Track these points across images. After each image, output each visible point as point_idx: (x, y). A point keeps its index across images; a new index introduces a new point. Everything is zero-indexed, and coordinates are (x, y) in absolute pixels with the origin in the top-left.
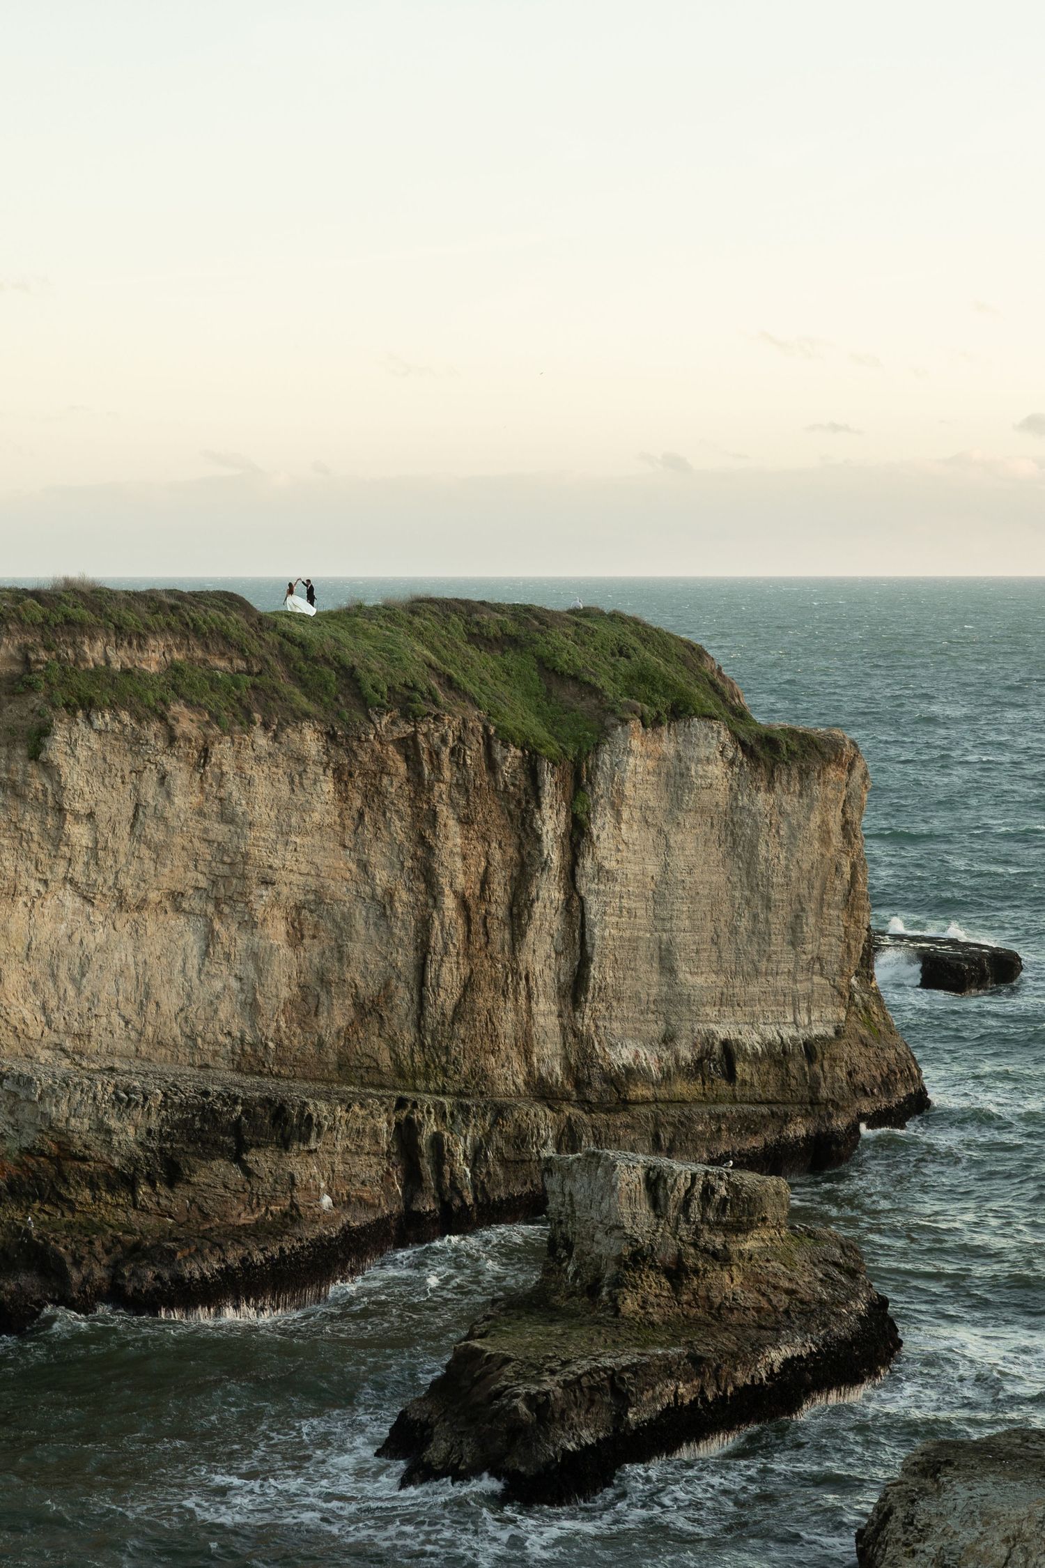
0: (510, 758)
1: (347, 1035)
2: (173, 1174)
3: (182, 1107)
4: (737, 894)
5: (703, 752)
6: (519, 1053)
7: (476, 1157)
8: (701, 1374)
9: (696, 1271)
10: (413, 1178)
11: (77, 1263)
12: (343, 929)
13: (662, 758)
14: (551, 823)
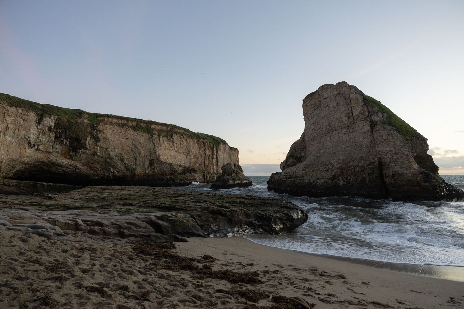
0: (212, 145)
1: (198, 167)
2: (185, 174)
3: (185, 168)
6: (213, 170)
7: (210, 178)
10: (204, 179)
11: (176, 180)
12: (198, 158)
13: (223, 147)
14: (215, 151)
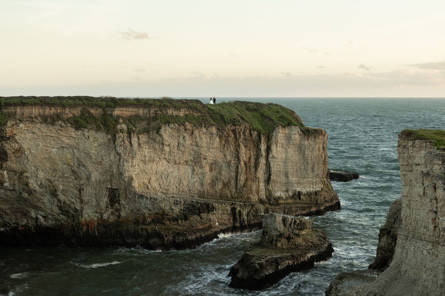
0: (255, 134)
1: (221, 190)
2: (186, 218)
3: (188, 204)
4: (301, 161)
5: (294, 132)
6: (257, 194)
7: (248, 215)
8: (294, 259)
9: (293, 238)
10: (235, 219)
11: (166, 236)
12: (221, 168)
13: (286, 134)
14: (263, 147)
